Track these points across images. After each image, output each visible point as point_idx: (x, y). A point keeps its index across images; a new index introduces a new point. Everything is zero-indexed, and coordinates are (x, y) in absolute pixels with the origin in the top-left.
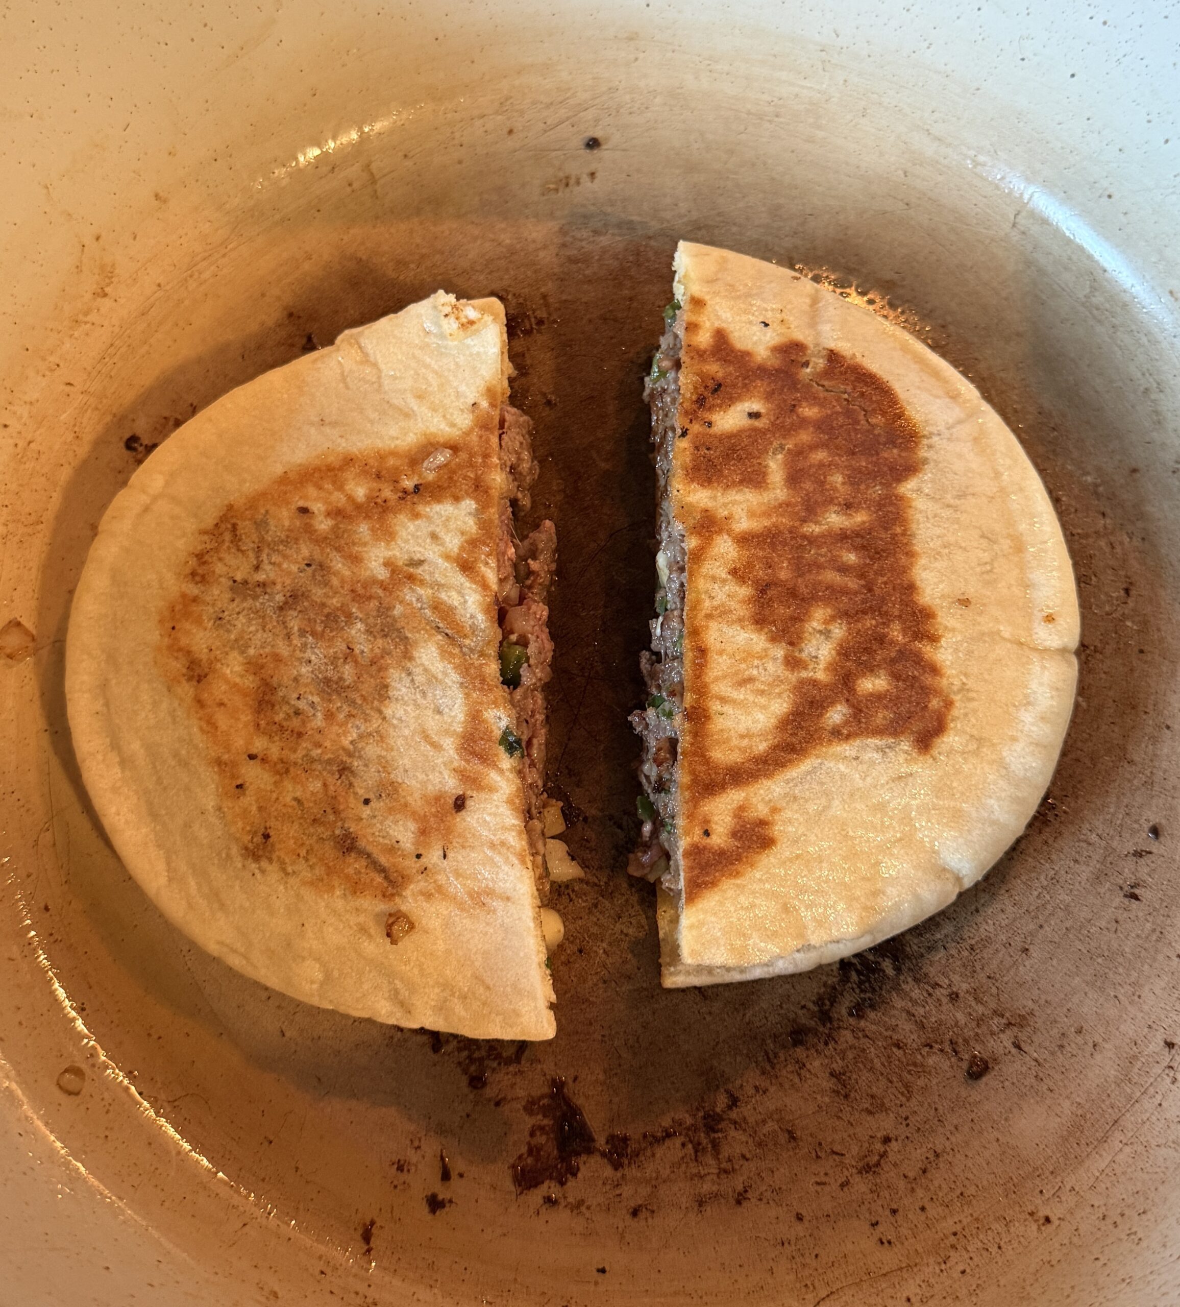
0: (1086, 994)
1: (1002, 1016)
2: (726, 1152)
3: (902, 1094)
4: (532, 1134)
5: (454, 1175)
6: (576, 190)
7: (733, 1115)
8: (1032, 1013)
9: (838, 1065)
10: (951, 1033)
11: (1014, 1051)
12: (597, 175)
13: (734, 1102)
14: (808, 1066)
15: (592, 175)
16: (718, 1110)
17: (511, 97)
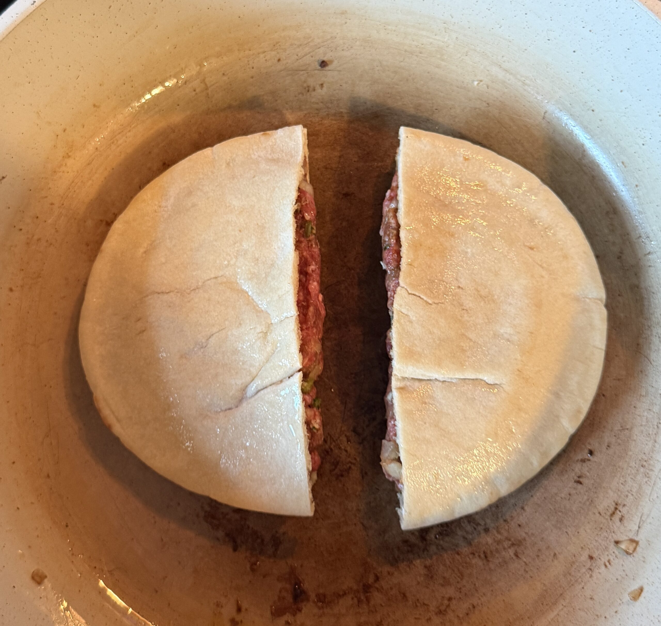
0: (552, 530)
1: (510, 540)
2: (372, 603)
3: (459, 577)
4: (280, 592)
5: (243, 609)
6: (313, 94)
7: (377, 585)
8: (525, 539)
9: (428, 562)
10: (484, 548)
11: (514, 557)
12: (324, 85)
13: (377, 579)
14: (414, 562)
15: (322, 85)
16: (370, 583)
17: (279, 42)
